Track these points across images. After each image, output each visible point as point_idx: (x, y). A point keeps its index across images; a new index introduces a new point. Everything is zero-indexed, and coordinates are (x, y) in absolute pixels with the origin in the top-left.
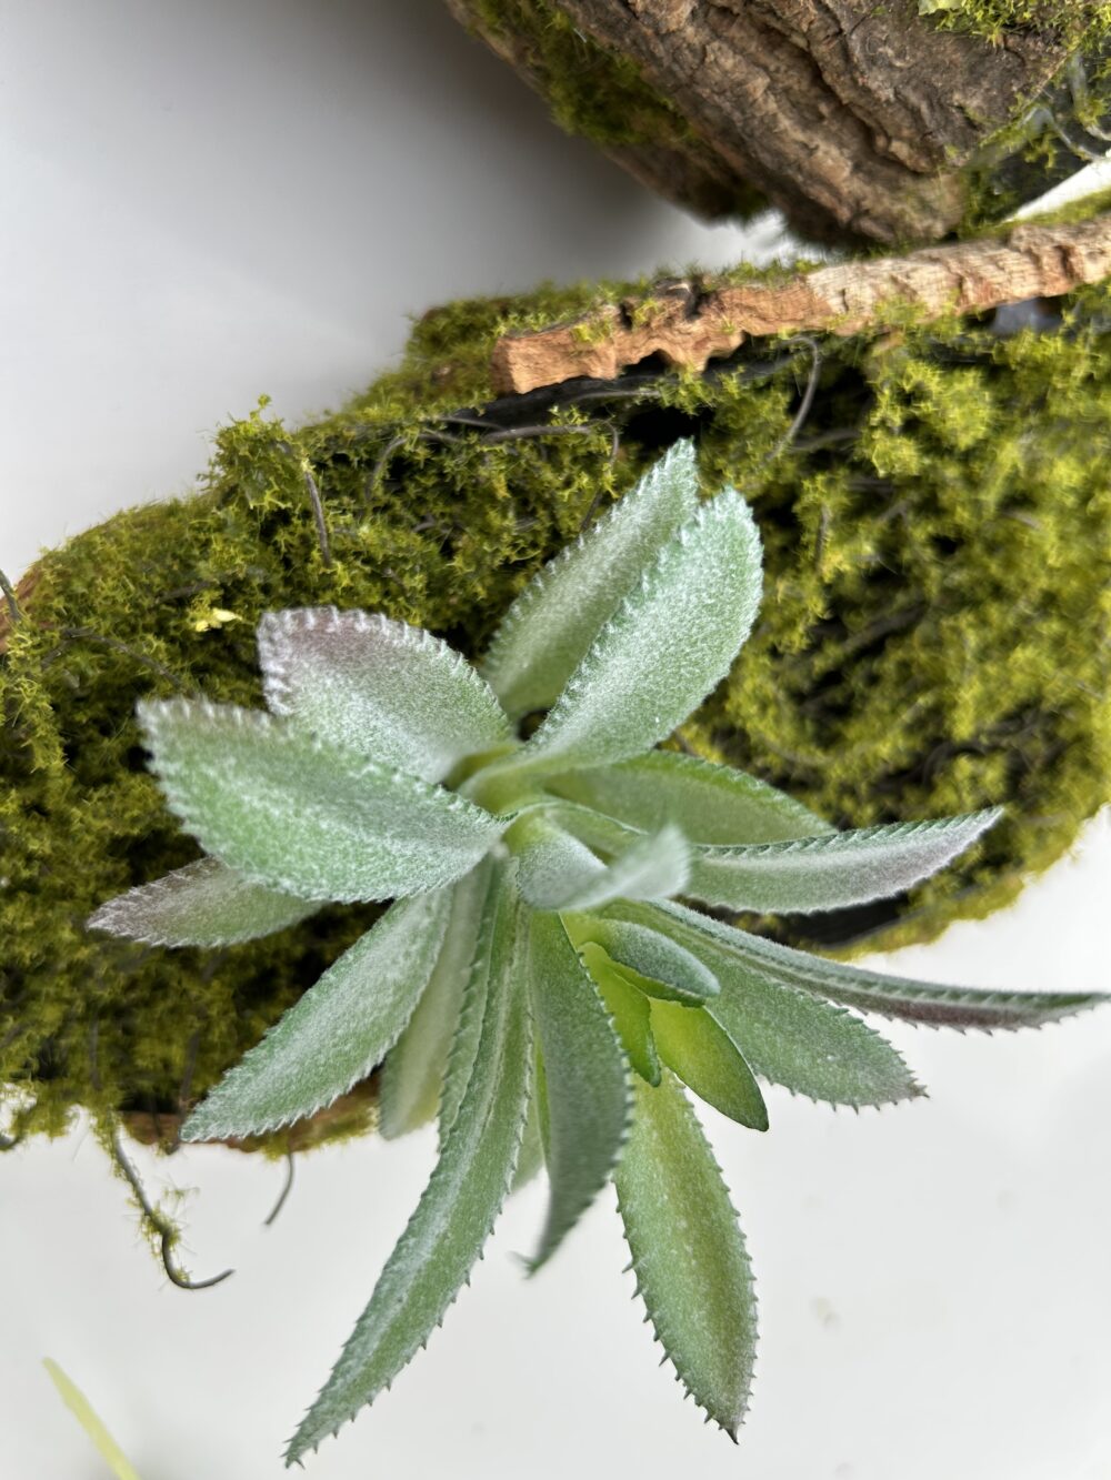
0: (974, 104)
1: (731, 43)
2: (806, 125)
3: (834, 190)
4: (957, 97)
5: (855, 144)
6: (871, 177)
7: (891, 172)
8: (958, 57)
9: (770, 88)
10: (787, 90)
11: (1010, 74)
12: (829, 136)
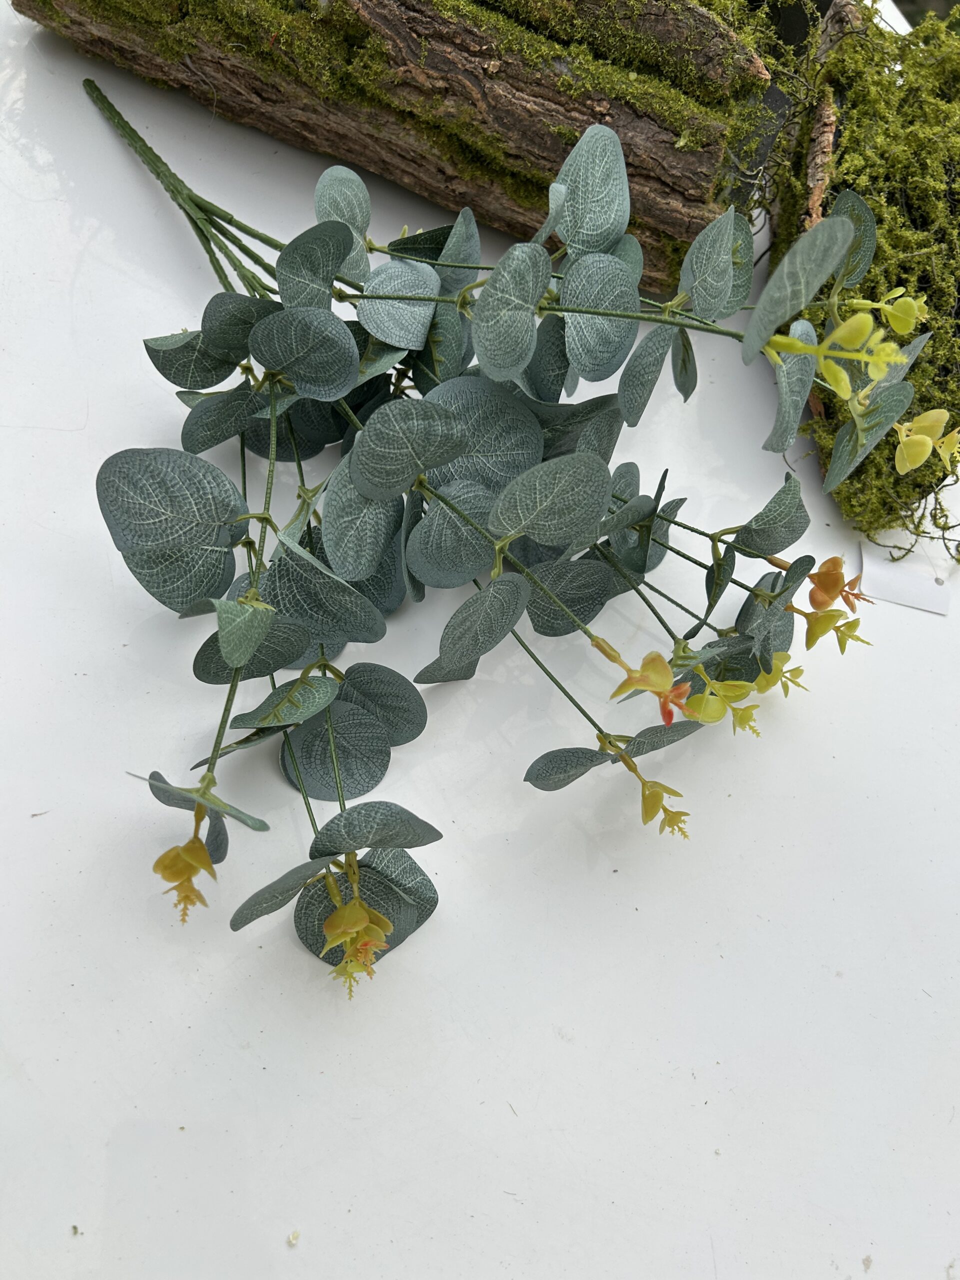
0: (704, 170)
1: (637, 183)
2: (664, 198)
3: (681, 213)
4: (699, 170)
5: (681, 198)
6: (690, 207)
7: (695, 204)
8: (694, 159)
9: (650, 191)
10: (655, 190)
11: (709, 158)
12: (672, 198)
